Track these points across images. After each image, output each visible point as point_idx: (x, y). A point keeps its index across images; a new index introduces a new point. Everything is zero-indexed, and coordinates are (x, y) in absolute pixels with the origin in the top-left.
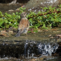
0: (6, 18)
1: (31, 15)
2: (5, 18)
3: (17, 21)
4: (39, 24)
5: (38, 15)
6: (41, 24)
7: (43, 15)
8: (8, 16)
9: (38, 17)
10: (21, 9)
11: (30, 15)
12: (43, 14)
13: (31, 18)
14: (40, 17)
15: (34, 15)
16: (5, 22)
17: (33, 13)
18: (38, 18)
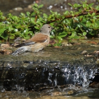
0: (10, 21)
1: (52, 18)
2: (8, 22)
3: (29, 28)
4: (66, 32)
5: (63, 18)
6: (70, 33)
7: (72, 17)
8: (13, 19)
9: (63, 20)
10: (35, 7)
11: (50, 17)
12: (73, 15)
13: (52, 22)
14: (67, 20)
15: (57, 17)
16: (8, 29)
17: (56, 13)
18: (64, 22)
